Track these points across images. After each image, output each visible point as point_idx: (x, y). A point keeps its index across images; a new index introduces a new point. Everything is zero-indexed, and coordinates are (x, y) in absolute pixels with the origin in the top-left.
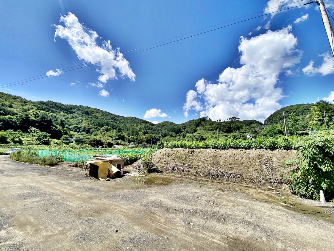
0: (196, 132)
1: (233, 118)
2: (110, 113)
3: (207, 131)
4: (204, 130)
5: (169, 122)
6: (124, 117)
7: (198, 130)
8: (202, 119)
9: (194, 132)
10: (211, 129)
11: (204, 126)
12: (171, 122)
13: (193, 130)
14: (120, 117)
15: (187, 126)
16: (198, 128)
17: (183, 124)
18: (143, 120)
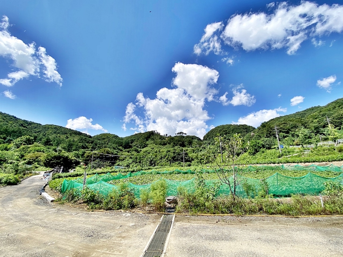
0: (147, 146)
1: (181, 133)
2: (15, 117)
3: (159, 146)
4: (156, 144)
5: (112, 135)
6: (40, 124)
7: (148, 144)
8: (151, 133)
9: (145, 147)
10: (163, 143)
11: (154, 140)
12: (114, 135)
13: (144, 144)
14: (34, 123)
15: (135, 140)
16: (147, 143)
17: (129, 137)
18: (73, 130)
